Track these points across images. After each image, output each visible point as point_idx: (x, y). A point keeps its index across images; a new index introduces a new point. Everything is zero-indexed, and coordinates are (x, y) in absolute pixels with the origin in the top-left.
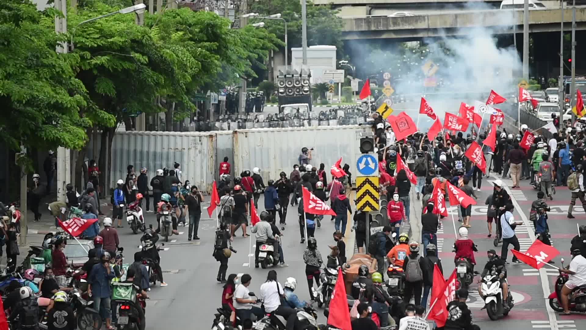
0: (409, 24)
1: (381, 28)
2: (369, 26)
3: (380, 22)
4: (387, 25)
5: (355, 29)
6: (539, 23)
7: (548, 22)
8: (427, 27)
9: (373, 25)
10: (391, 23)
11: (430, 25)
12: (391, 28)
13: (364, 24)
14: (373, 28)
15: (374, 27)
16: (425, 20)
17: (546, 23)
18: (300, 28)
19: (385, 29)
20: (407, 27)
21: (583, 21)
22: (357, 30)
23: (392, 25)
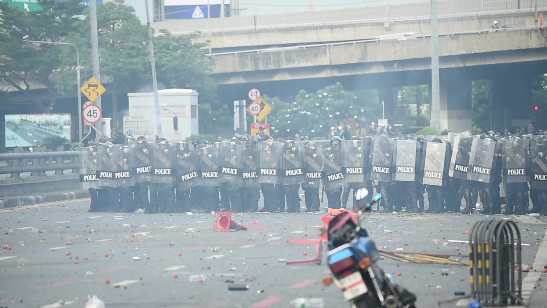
0: (307, 60)
1: (272, 67)
2: (256, 64)
3: (270, 59)
4: (279, 62)
5: (239, 70)
6: (473, 52)
7: (484, 51)
8: (329, 63)
9: (261, 64)
10: (283, 59)
11: (333, 60)
12: (284, 66)
13: (249, 62)
14: (261, 68)
15: (263, 65)
16: (325, 53)
17: (481, 52)
18: (147, 66)
19: (277, 68)
20: (304, 64)
21: (530, 47)
22: (242, 70)
23: (285, 63)
